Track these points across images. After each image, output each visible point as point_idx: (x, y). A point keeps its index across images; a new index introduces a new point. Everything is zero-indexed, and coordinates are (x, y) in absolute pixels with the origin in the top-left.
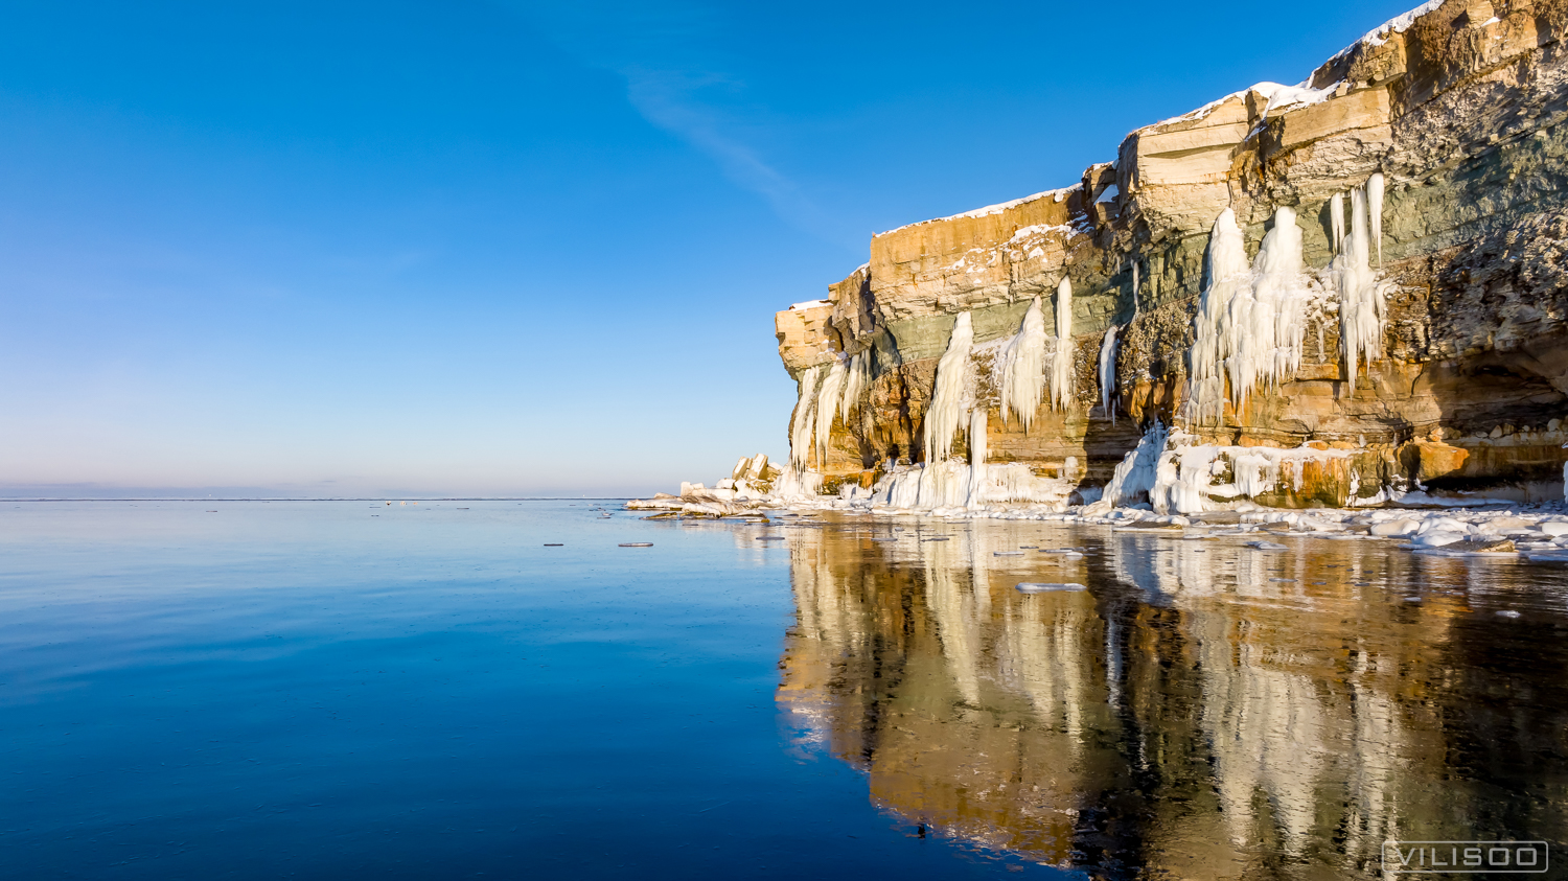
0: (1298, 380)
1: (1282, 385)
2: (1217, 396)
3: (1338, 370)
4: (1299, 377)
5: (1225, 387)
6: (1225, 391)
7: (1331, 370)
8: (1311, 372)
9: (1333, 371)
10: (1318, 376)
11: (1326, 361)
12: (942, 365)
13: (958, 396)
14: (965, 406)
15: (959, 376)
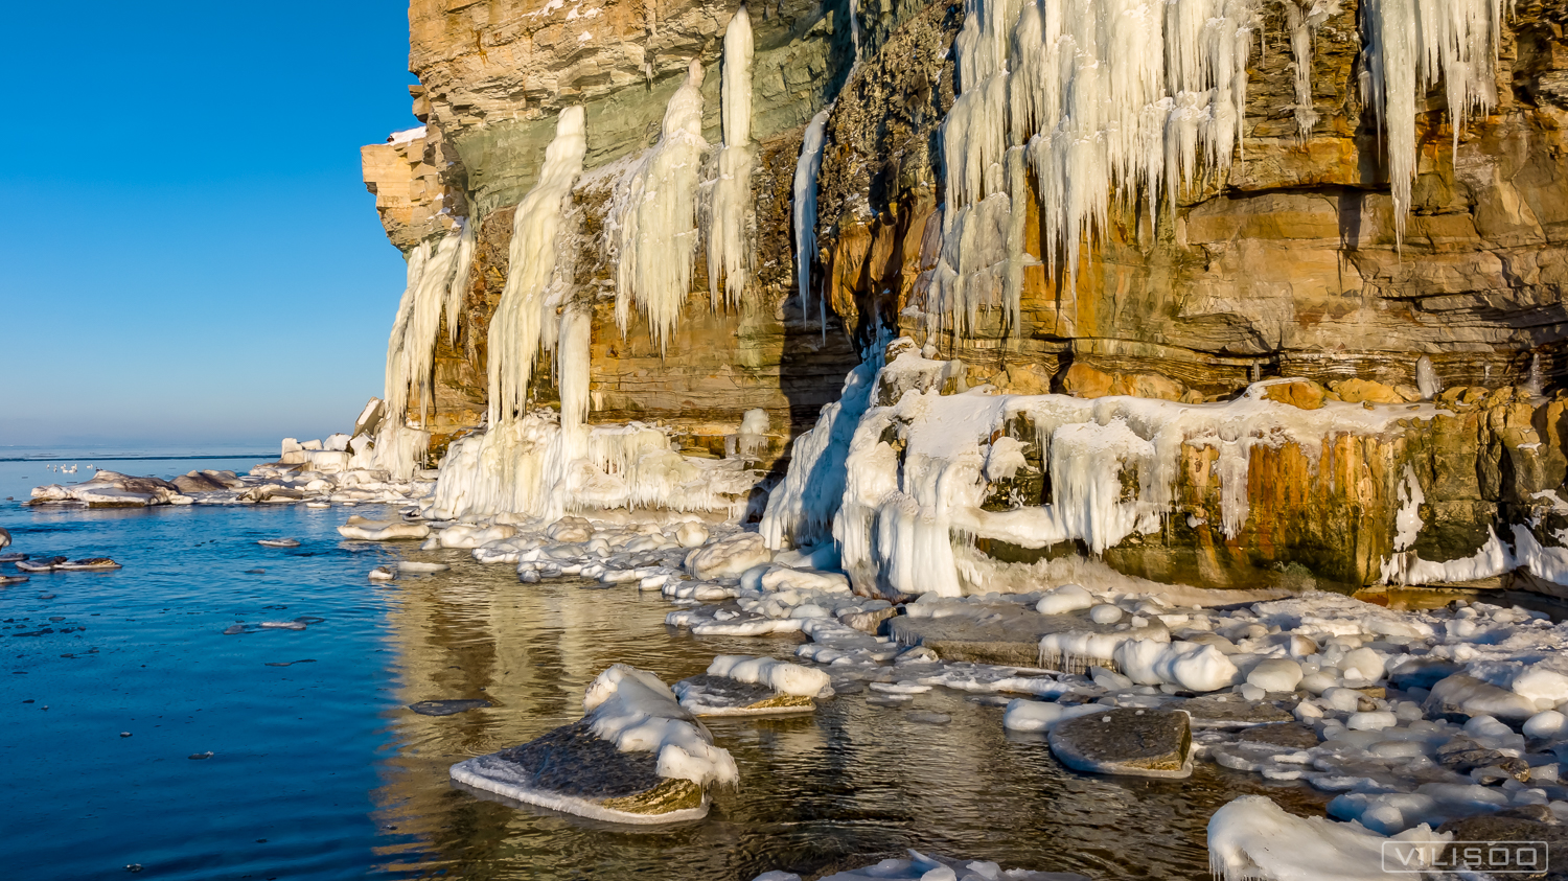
0: (1234, 193)
1: (1187, 209)
2: (1006, 249)
3: (1353, 155)
4: (1237, 181)
5: (1028, 220)
6: (1026, 232)
7: (1334, 157)
8: (1273, 164)
9: (1340, 159)
10: (1293, 176)
11: (1318, 129)
12: (519, 215)
13: (543, 280)
14: (555, 299)
15: (548, 238)
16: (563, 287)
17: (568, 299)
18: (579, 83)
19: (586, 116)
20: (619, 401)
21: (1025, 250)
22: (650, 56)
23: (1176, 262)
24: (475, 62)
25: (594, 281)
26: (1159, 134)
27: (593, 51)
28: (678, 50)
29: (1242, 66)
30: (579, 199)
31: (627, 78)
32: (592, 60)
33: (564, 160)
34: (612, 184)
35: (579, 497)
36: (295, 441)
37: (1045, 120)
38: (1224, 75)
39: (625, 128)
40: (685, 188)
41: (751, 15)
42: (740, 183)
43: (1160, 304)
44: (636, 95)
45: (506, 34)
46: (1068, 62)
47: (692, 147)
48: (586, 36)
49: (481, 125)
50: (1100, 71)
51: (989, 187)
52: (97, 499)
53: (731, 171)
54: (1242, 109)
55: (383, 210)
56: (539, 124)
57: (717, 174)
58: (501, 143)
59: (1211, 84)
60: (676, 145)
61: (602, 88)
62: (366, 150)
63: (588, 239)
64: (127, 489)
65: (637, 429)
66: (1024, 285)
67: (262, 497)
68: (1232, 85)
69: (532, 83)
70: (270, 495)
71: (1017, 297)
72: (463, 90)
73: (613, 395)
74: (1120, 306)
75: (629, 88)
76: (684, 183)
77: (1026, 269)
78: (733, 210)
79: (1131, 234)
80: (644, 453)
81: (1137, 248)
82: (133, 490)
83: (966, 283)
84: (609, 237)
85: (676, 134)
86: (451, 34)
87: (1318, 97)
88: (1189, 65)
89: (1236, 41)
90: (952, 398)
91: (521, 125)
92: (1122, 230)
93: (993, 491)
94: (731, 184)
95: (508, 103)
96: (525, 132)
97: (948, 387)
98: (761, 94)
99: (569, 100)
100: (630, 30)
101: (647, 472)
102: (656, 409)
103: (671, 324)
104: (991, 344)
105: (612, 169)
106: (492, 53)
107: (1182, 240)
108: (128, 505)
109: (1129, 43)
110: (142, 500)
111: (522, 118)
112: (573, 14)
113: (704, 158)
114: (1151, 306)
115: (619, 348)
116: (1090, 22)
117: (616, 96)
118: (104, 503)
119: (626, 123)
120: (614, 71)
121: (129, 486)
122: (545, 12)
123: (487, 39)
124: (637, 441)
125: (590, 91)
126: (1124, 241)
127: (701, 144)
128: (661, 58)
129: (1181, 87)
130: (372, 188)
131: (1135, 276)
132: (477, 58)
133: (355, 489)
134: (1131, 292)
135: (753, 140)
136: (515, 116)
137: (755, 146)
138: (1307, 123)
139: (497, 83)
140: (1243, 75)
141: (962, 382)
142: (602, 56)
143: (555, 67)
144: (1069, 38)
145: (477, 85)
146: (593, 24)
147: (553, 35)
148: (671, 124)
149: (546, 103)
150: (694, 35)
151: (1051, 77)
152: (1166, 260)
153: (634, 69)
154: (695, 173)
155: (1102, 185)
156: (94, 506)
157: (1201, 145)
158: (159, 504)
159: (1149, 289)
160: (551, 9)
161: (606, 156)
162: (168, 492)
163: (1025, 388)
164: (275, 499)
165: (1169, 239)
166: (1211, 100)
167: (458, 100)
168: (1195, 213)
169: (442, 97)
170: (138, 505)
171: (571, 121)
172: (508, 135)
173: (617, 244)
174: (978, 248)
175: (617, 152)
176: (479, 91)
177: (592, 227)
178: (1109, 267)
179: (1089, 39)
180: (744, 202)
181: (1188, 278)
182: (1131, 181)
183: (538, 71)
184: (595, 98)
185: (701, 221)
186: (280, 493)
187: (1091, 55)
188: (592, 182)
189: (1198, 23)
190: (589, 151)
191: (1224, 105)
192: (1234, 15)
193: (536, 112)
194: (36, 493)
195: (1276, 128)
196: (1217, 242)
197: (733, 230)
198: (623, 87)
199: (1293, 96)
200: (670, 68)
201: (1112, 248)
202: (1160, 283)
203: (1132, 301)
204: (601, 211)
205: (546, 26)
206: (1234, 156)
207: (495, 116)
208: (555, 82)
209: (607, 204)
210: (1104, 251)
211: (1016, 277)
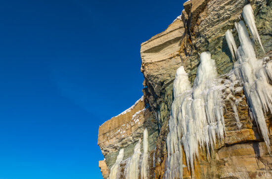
0: (227, 145)
1: (218, 150)
3: (253, 132)
4: (227, 142)
7: (249, 133)
8: (234, 138)
10: (240, 139)
11: (243, 127)
12: (111, 169)
15: (115, 173)
18: (123, 144)
19: (124, 150)
21: (183, 164)
22: (133, 137)
23: (217, 164)
26: (207, 133)
27: (124, 138)
28: (137, 137)
29: (222, 115)
30: (121, 165)
32: (124, 140)
33: (120, 158)
34: (126, 162)
37: (184, 134)
38: (219, 117)
40: (137, 162)
41: (148, 129)
42: (146, 160)
45: (112, 137)
46: (187, 120)
47: (139, 154)
49: (108, 153)
50: (193, 121)
51: (175, 150)
54: (224, 125)
55: (102, 172)
56: (117, 152)
57: (142, 158)
58: (112, 157)
59: (217, 120)
60: (136, 154)
61: (126, 145)
62: (99, 162)
63: (122, 173)
66: (183, 172)
68: (221, 120)
69: (116, 145)
71: (182, 175)
72: (105, 147)
74: (206, 176)
75: (131, 145)
77: (183, 168)
78: (145, 165)
79: (205, 158)
81: (207, 161)
83: (172, 173)
84: (125, 172)
85: (136, 152)
86: (104, 138)
87: (241, 120)
88: (211, 117)
89: (220, 110)
92: (203, 157)
94: (144, 160)
95: (113, 149)
96: (115, 154)
98: (149, 143)
99: (121, 148)
100: (130, 134)
105: (127, 159)
106: (110, 140)
107: (218, 158)
109: (198, 114)
111: (115, 152)
112: (121, 132)
113: (141, 155)
114: (213, 176)
116: (190, 112)
117: (129, 146)
119: (130, 151)
120: (128, 142)
122: (117, 132)
123: (109, 138)
126: (204, 159)
129: (210, 122)
130: (100, 168)
131: (208, 168)
132: (107, 142)
134: (207, 172)
135: (149, 151)
138: (240, 126)
140: (223, 117)
142: (126, 139)
144: (187, 116)
146: (124, 134)
148: (135, 150)
149: (118, 149)
150: (139, 134)
151: (184, 124)
152: (215, 164)
153: (131, 141)
154: (139, 158)
155: (197, 146)
157: (216, 134)
159: (212, 171)
165: (214, 158)
166: (217, 124)
167: (104, 149)
168: (220, 151)
169: (102, 149)
171: (122, 151)
172: (112, 155)
174: (174, 164)
175: (128, 156)
176: (108, 147)
177: (123, 171)
178: (201, 166)
179: (190, 115)
180: (147, 163)
182: (203, 144)
183: (116, 143)
184: (126, 147)
185: (140, 168)
187: (191, 118)
188: (123, 162)
189: (212, 108)
190: (124, 156)
191: (220, 124)
192: (219, 105)
195: (233, 128)
196: (226, 158)
197: (145, 169)
199: (235, 120)
200: (136, 140)
201: (201, 161)
202: (214, 169)
203: (208, 174)
204: (124, 167)
205: (117, 135)
206: (225, 136)
207: (111, 152)
208: (119, 145)
210: (200, 162)
211: (181, 170)
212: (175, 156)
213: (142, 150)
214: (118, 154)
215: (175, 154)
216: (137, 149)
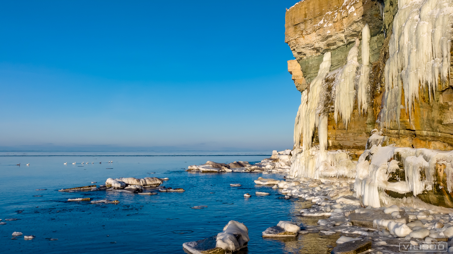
1: (441, 92)
2: (397, 103)
5: (402, 95)
6: (401, 99)
12: (311, 86)
13: (316, 105)
14: (318, 111)
15: (318, 93)
16: (321, 107)
17: (322, 112)
18: (328, 45)
19: (331, 55)
20: (336, 143)
21: (401, 104)
22: (346, 37)
23: (440, 108)
24: (301, 40)
25: (329, 106)
26: (430, 71)
27: (331, 36)
28: (352, 36)
29: (449, 51)
30: (327, 81)
31: (341, 44)
32: (331, 39)
33: (325, 68)
34: (335, 76)
35: (323, 173)
36: (276, 151)
37: (405, 66)
38: (445, 53)
39: (341, 59)
40: (352, 78)
41: (369, 26)
42: (366, 77)
43: (436, 120)
44: (344, 48)
45: (309, 31)
46: (409, 50)
47: (354, 65)
48: (329, 32)
49: (305, 58)
50: (416, 52)
51: (394, 85)
52: (204, 170)
53: (363, 73)
54: (450, 63)
55: (294, 80)
56: (320, 57)
57: (360, 74)
58: (310, 63)
59: (442, 56)
60: (350, 65)
61: (335, 47)
62: (289, 62)
63: (328, 93)
64: (213, 167)
65: (339, 152)
66: (400, 114)
67: (252, 170)
68: (447, 56)
69: (317, 45)
70: (254, 169)
71: (399, 118)
72: (299, 48)
73: (334, 141)
74: (425, 121)
75: (342, 47)
76: (352, 76)
77: (401, 110)
78: (364, 84)
79: (426, 100)
80: (341, 160)
81: (429, 104)
82: (215, 167)
83: (388, 113)
84: (333, 92)
85: (350, 61)
86: (295, 32)
88: (437, 50)
89: (447, 44)
90: (385, 147)
91: (315, 57)
92: (424, 98)
93: (391, 176)
94: (363, 77)
95: (312, 51)
96: (317, 59)
97: (384, 144)
98: (372, 50)
99: (327, 50)
100: (340, 30)
101: (341, 166)
102: (346, 146)
103: (348, 120)
104: (396, 131)
105: (336, 71)
106: (306, 37)
107: (441, 101)
108: (213, 172)
109: (423, 44)
110: (217, 170)
111: (316, 55)
112: (325, 26)
113: (358, 68)
114: (433, 121)
115: (336, 127)
116: (414, 38)
117: (339, 49)
118: (206, 171)
119: (341, 57)
120: (337, 42)
121: (214, 166)
122: (319, 25)
123: (304, 33)
124: (339, 156)
125: (332, 48)
126: (425, 102)
127: (357, 64)
128: (348, 38)
129: (436, 57)
130: (291, 73)
131: (428, 112)
132: (302, 38)
133: (281, 168)
134: (428, 117)
135: (370, 63)
136: (314, 55)
137: (371, 65)
139: (307, 46)
140: (449, 54)
141: (388, 143)
142: (334, 37)
143: (322, 41)
144: (410, 42)
145: (303, 46)
146: (331, 28)
147: (321, 31)
148: (349, 58)
149: (321, 51)
150: (355, 31)
151: (405, 52)
152: (437, 107)
153: (342, 41)
154: (355, 73)
155: (416, 85)
156: (203, 172)
157: (440, 73)
158: (222, 172)
159: (433, 116)
160: (320, 24)
161: (336, 67)
162: (225, 168)
163: (404, 145)
164: (256, 171)
165: (438, 101)
166: (442, 61)
167: (298, 51)
168: (444, 93)
169: (294, 50)
170: (216, 172)
171: (327, 56)
172: (312, 61)
173: (335, 95)
174: (391, 103)
175: (338, 66)
176: (303, 48)
177: (329, 89)
178: (421, 109)
179: (414, 43)
180: (367, 82)
181: (444, 113)
182: (424, 84)
183: (318, 42)
184: (334, 50)
185: (356, 88)
186: (257, 169)
187: (414, 47)
188: (330, 76)
189: (439, 38)
190: (332, 65)
191: (445, 62)
192: (447, 36)
193: (319, 54)
194: (189, 168)
196: (450, 102)
197: (364, 91)
198: (340, 46)
200: (351, 41)
201: (422, 104)
202: (435, 114)
203: (428, 120)
204: (332, 84)
205: (319, 29)
206: (448, 77)
207: (309, 55)
208: (322, 45)
209: (334, 82)
210: (420, 105)
211: (399, 112)
212: (393, 93)
213: (360, 60)
214: (320, 60)
215: (393, 90)
216: (353, 57)
